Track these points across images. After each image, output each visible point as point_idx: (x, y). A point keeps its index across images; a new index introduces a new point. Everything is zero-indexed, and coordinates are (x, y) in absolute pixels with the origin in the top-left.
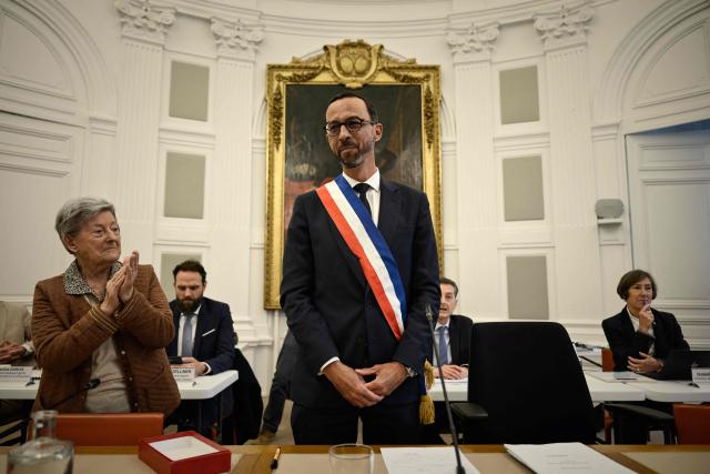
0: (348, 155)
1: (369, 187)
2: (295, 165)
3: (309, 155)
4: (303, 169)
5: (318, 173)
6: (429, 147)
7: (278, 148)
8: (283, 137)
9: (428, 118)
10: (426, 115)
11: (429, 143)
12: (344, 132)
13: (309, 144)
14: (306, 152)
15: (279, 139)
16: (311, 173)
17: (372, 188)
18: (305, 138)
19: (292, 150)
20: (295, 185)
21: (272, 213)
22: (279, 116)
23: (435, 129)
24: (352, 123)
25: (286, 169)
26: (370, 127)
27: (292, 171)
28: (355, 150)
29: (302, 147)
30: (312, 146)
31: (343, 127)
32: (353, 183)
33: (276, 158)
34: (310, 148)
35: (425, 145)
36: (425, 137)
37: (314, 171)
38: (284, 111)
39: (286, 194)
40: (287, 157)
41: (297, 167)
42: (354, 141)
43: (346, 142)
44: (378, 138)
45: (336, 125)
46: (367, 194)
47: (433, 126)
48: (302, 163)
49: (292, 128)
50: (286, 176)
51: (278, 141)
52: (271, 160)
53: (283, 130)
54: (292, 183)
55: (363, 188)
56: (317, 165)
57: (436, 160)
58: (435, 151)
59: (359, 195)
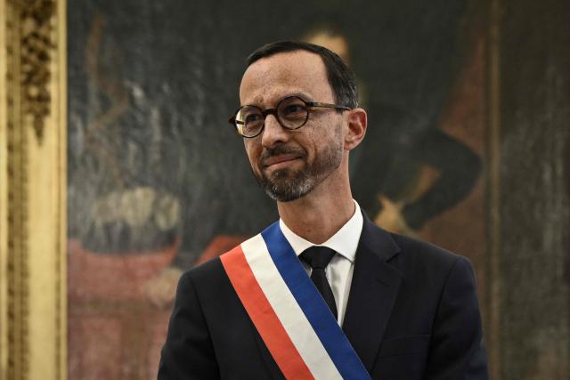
0: (283, 174)
1: (332, 255)
2: (102, 192)
3: (155, 156)
4: (134, 206)
5: (188, 222)
7: (39, 134)
8: (57, 89)
12: (272, 131)
14: (144, 148)
15: (44, 99)
16: (162, 222)
17: (341, 256)
18: (138, 93)
19: (91, 140)
20: (105, 265)
21: (24, 368)
22: (42, 12)
24: (292, 109)
25: (73, 209)
26: (334, 116)
27: (94, 212)
28: (297, 165)
29: (129, 125)
30: (166, 123)
31: (269, 119)
32: (299, 245)
34: (157, 136)
37: (172, 215)
39: (73, 300)
40: (75, 165)
41: (112, 200)
42: (294, 145)
43: (277, 149)
44: (357, 141)
45: (257, 115)
46: (328, 270)
48: (127, 186)
49: (92, 60)
50: (72, 233)
51: (39, 107)
52: (17, 174)
53: (58, 66)
54: (92, 259)
56: (184, 195)
59: (310, 272)
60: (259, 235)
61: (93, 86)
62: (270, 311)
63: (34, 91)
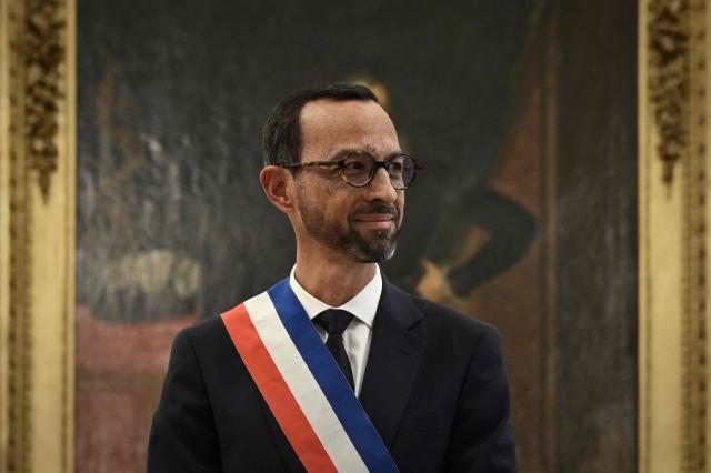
1: (349, 320)
2: (115, 254)
3: (174, 215)
4: (151, 270)
6: (668, 178)
7: (45, 191)
8: (65, 143)
9: (665, 57)
10: (655, 45)
11: (668, 159)
13: (174, 170)
14: (161, 207)
15: (50, 153)
16: (181, 289)
17: (359, 321)
18: (155, 146)
19: (102, 199)
21: (27, 448)
22: (49, 58)
23: (692, 105)
25: (82, 273)
29: (143, 182)
30: (186, 180)
32: (314, 307)
33: (36, 229)
34: (176, 194)
35: (650, 168)
36: (649, 136)
37: (192, 280)
38: (69, 38)
39: (81, 373)
40: (84, 225)
41: (125, 263)
46: (346, 335)
47: (683, 89)
48: (143, 249)
49: (103, 111)
50: (81, 300)
51: (45, 161)
52: (20, 235)
53: (66, 117)
54: (103, 328)
55: (338, 321)
56: (207, 261)
57: (694, 229)
58: (687, 196)
59: (325, 338)
60: (266, 293)
61: (105, 139)
63: (39, 145)
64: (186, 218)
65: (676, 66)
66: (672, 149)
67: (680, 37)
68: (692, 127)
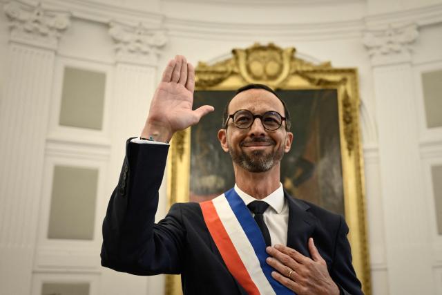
1: (266, 207)
2: (200, 177)
4: (210, 181)
6: (350, 154)
7: (181, 158)
9: (347, 123)
10: (344, 120)
11: (350, 149)
13: (217, 154)
15: (183, 149)
16: (218, 186)
19: (197, 160)
23: (355, 136)
25: (191, 182)
27: (198, 184)
31: (257, 121)
32: (248, 199)
33: (180, 169)
35: (345, 152)
36: (344, 143)
40: (192, 169)
41: (203, 179)
47: (352, 132)
48: (208, 175)
50: (191, 189)
51: (181, 151)
52: (175, 172)
55: (259, 208)
57: (358, 168)
58: (355, 159)
59: (254, 215)
60: (223, 195)
61: (198, 145)
62: (228, 239)
63: (180, 147)
64: (220, 167)
65: (350, 125)
66: (351, 147)
67: (351, 118)
68: (355, 142)
